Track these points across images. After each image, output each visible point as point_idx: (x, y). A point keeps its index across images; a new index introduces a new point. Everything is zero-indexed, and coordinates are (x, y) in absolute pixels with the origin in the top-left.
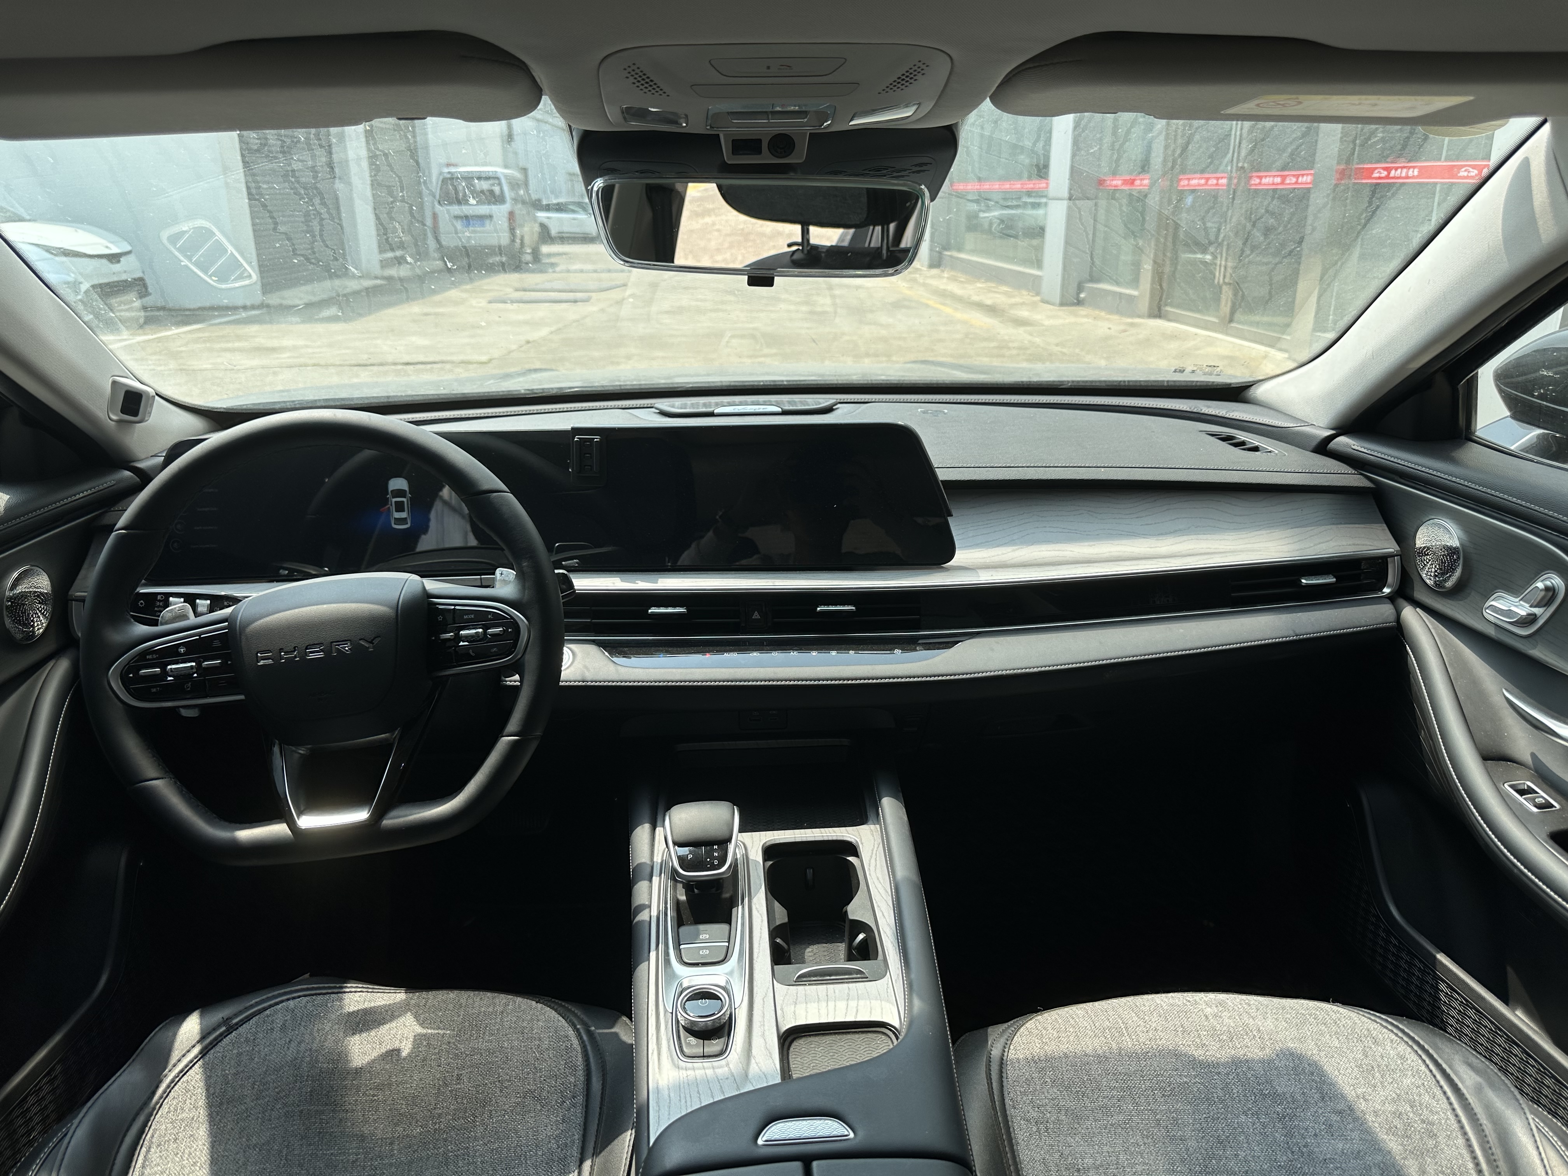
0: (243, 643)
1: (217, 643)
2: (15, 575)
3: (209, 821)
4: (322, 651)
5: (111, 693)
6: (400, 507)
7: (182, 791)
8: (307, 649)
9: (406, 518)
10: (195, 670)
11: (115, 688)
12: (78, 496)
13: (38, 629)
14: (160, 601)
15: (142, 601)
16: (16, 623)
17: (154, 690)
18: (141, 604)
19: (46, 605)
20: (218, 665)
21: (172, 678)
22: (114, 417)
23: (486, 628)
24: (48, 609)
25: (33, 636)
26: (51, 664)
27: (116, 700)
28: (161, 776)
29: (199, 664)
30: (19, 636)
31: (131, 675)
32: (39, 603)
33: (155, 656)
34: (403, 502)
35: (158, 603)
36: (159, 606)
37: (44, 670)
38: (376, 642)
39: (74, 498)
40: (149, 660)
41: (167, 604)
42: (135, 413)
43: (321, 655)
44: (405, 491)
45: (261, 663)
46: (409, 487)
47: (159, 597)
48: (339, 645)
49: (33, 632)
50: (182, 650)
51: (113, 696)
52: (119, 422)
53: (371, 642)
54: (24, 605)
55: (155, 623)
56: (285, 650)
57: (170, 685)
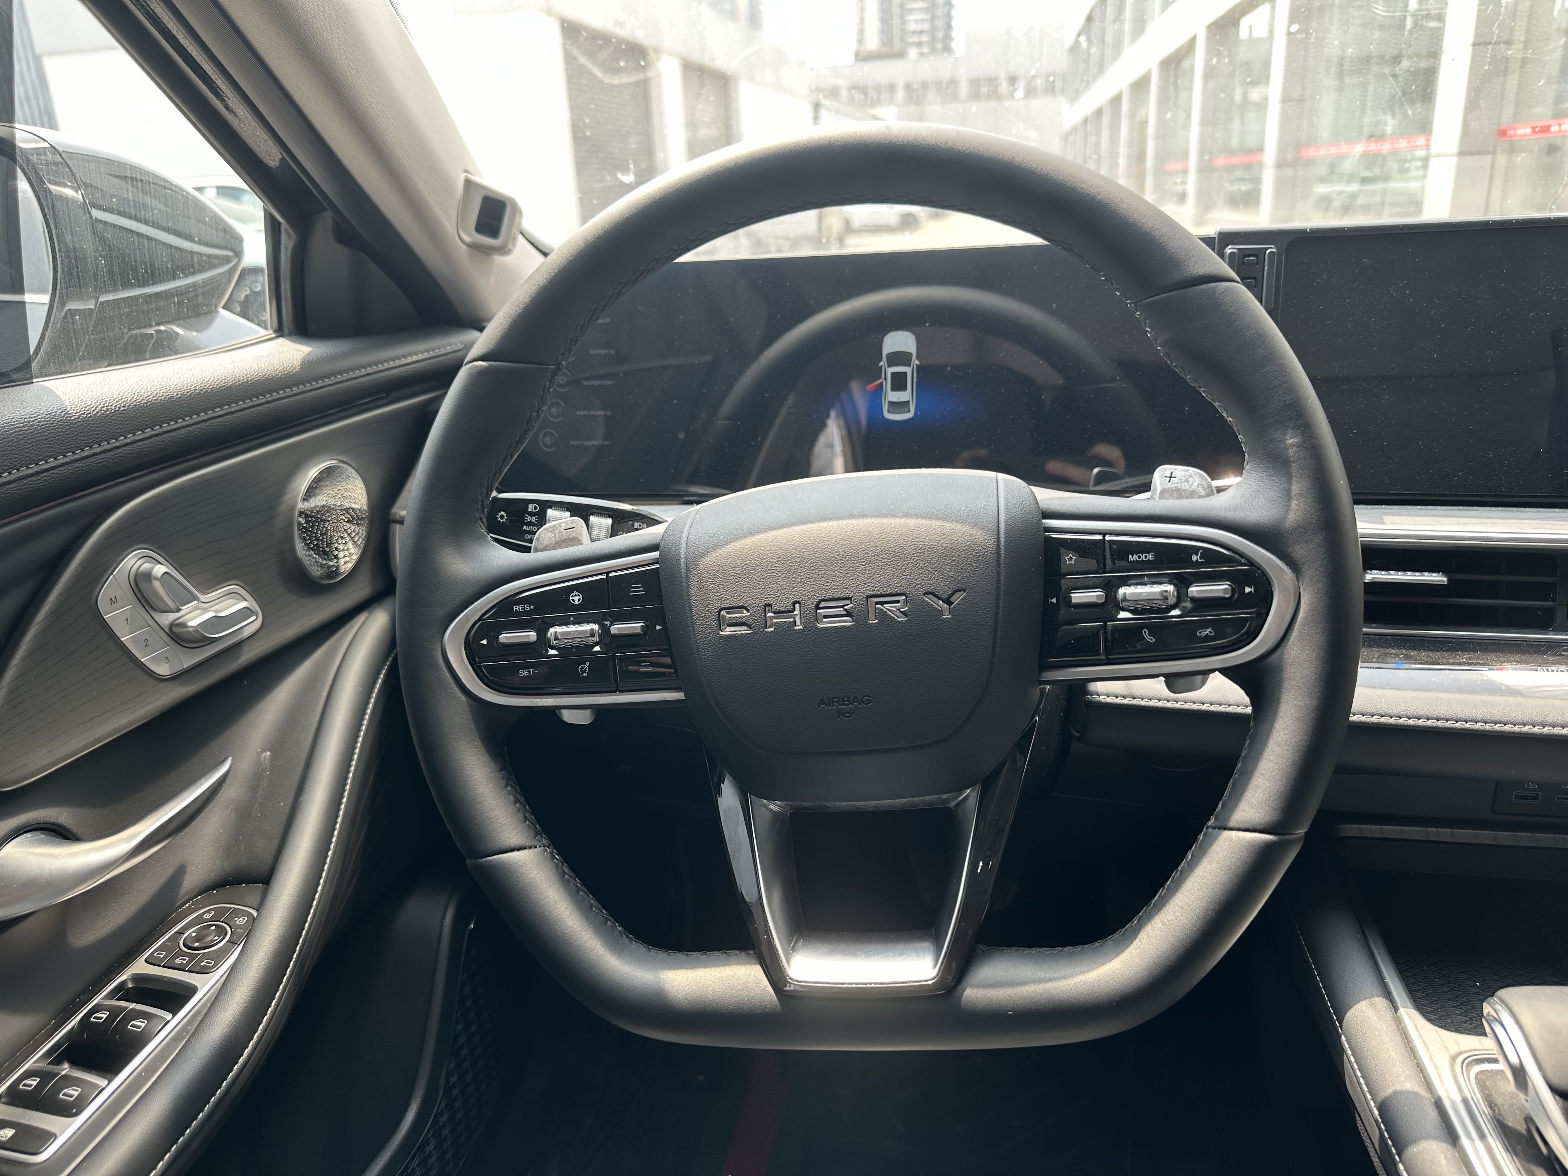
0: (693, 590)
1: (637, 590)
2: (313, 472)
3: (612, 944)
4: (849, 614)
5: (447, 674)
6: (899, 383)
7: (564, 873)
8: (818, 607)
9: (908, 402)
10: (596, 639)
11: (455, 665)
12: (409, 360)
13: (345, 563)
14: (532, 514)
15: (502, 513)
16: (312, 549)
17: (524, 673)
18: (502, 517)
19: (358, 525)
20: (639, 631)
21: (555, 652)
22: (467, 238)
23: (1182, 583)
24: (361, 532)
25: (336, 572)
26: (362, 618)
27: (456, 689)
28: (528, 844)
29: (605, 630)
30: (316, 572)
31: (484, 642)
32: (349, 522)
33: (527, 608)
34: (906, 373)
35: (529, 518)
36: (530, 524)
37: (350, 629)
38: (957, 599)
39: (404, 361)
40: (518, 613)
41: (542, 519)
42: (494, 232)
43: (847, 622)
44: (911, 354)
45: (728, 631)
46: (918, 348)
47: (531, 508)
48: (882, 603)
49: (338, 567)
50: (576, 599)
51: (451, 680)
52: (475, 247)
53: (948, 602)
54: (324, 521)
55: (527, 550)
56: (775, 608)
57: (552, 664)
